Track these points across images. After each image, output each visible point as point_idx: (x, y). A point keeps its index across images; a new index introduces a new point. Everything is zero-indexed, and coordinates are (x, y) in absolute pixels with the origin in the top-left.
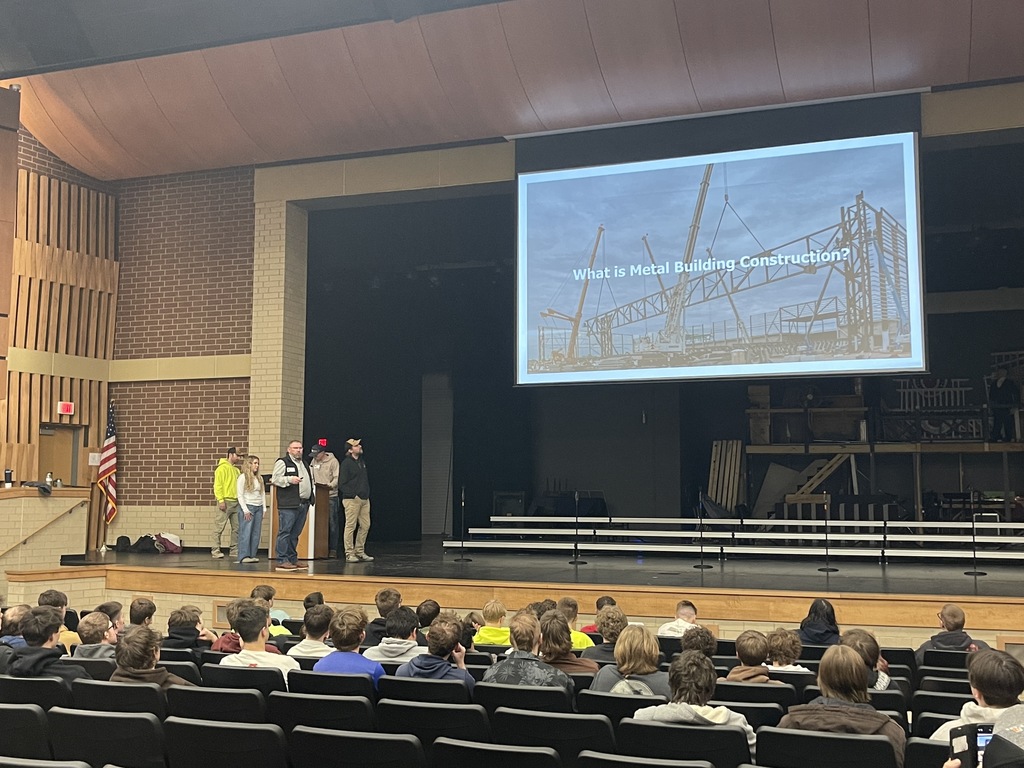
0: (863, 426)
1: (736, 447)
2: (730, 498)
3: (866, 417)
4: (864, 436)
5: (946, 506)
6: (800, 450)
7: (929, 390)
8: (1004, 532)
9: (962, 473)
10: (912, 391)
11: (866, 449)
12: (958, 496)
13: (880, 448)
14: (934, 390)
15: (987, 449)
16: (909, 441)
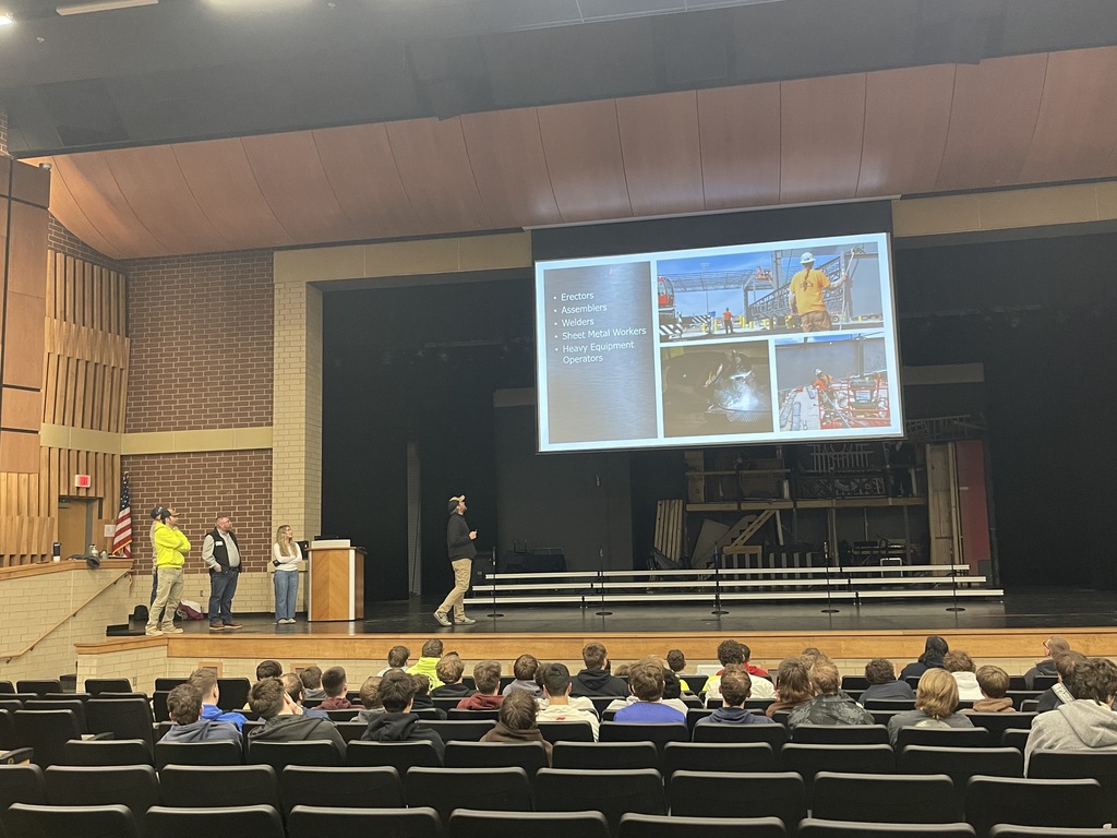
0: (786, 485)
1: (678, 505)
2: (674, 551)
3: (787, 477)
4: (786, 493)
5: (856, 553)
6: (734, 507)
7: (838, 454)
8: (906, 574)
9: (867, 524)
10: (823, 454)
11: (790, 505)
12: (866, 544)
13: (801, 504)
14: (842, 453)
15: (890, 504)
16: (824, 498)
